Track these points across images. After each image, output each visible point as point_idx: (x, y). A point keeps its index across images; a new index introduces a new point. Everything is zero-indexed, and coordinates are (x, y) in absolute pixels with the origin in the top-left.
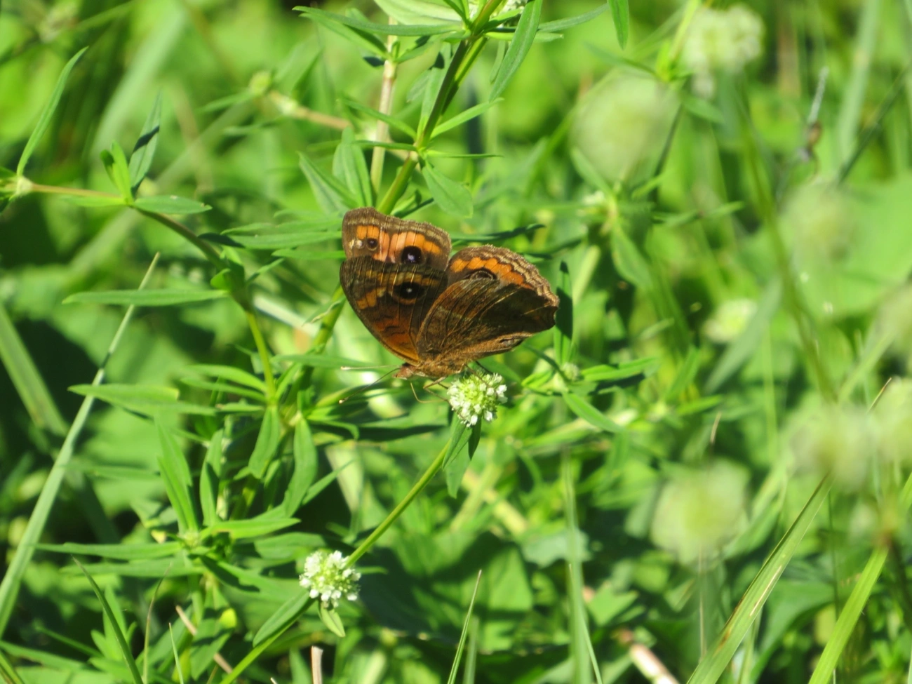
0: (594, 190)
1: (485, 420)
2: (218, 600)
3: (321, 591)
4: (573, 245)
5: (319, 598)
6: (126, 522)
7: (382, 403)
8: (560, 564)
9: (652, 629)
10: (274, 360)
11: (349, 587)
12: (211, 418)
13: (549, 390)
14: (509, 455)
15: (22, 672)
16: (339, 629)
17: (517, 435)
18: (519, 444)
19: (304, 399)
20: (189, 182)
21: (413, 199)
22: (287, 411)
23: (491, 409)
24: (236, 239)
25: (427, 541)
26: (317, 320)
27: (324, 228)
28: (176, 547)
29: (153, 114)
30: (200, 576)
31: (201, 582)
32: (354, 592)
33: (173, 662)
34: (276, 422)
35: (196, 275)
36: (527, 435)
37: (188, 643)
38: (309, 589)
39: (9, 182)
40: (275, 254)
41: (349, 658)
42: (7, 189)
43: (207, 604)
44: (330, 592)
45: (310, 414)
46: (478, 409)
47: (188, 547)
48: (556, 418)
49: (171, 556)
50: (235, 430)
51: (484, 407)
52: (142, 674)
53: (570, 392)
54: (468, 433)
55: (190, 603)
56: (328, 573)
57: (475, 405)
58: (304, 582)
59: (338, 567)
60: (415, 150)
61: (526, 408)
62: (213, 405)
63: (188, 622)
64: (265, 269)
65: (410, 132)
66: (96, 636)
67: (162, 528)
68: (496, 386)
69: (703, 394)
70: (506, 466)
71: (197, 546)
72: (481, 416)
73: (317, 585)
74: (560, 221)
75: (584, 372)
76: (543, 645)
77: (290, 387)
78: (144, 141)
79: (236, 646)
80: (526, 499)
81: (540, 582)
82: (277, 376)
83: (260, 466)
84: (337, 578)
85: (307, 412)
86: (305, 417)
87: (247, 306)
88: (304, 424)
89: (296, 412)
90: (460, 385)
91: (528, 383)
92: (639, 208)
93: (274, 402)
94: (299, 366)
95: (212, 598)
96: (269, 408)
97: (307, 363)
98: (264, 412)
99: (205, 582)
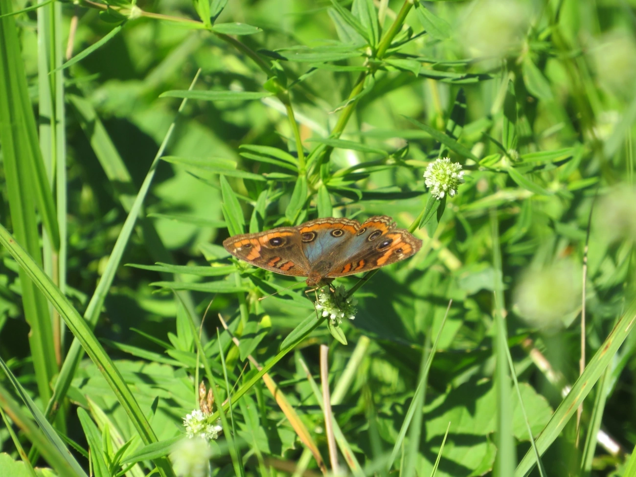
1: (450, 195)
2: (259, 309)
3: (330, 312)
5: (328, 318)
11: (350, 310)
12: (260, 182)
13: (498, 168)
16: (342, 338)
18: (456, 209)
19: (324, 171)
21: (407, 33)
22: (313, 180)
23: (454, 188)
31: (248, 297)
32: (353, 313)
34: (305, 185)
36: (462, 203)
38: (322, 311)
39: (126, 9)
42: (124, 13)
43: (250, 312)
45: (328, 182)
46: (445, 187)
47: (242, 269)
51: (449, 186)
54: (437, 204)
57: (443, 184)
58: (319, 306)
59: (343, 296)
62: (261, 174)
64: (303, 77)
66: (171, 336)
68: (458, 171)
69: (584, 176)
72: (447, 192)
73: (328, 308)
75: (521, 155)
77: (315, 162)
79: (271, 342)
80: (462, 248)
81: (469, 304)
82: (306, 154)
83: (293, 215)
84: (342, 303)
85: (326, 180)
86: (325, 184)
88: (324, 188)
89: (318, 181)
90: (433, 170)
91: (484, 163)
92: (542, 46)
93: (303, 172)
94: (323, 146)
95: (254, 308)
96: (300, 177)
97: (328, 144)
98: (296, 180)
99: (250, 298)
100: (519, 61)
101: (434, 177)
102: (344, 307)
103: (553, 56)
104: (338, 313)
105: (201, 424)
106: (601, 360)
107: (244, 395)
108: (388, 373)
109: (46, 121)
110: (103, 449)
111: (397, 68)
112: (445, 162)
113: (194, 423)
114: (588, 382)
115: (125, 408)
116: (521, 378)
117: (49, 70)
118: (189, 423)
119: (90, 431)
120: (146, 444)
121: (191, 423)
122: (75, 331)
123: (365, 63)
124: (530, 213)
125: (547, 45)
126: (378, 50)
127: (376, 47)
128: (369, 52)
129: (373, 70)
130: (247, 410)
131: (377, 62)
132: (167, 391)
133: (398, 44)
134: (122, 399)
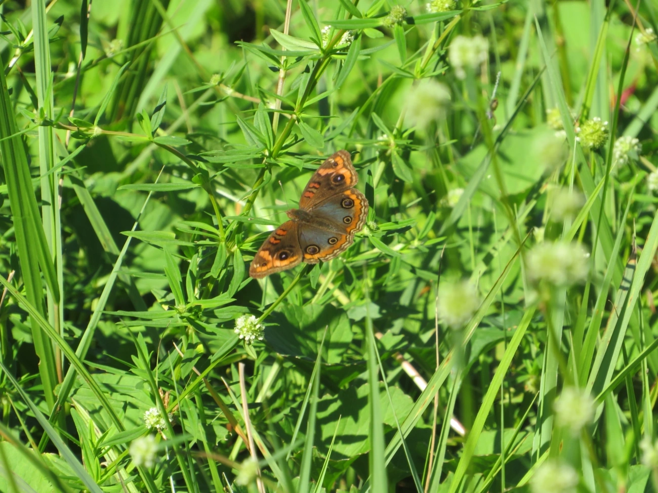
0: (383, 133)
2: (195, 340)
3: (245, 335)
4: (373, 160)
5: (244, 339)
6: (149, 299)
8: (363, 320)
9: (412, 353)
10: (224, 219)
11: (259, 333)
12: (192, 247)
13: (362, 235)
14: (340, 266)
15: (94, 376)
16: (254, 354)
17: (344, 256)
18: (345, 260)
19: (238, 238)
20: (182, 129)
21: (294, 138)
22: (230, 244)
24: (205, 158)
25: (299, 309)
26: (245, 199)
27: (249, 152)
28: (174, 313)
29: (163, 95)
30: (186, 327)
31: (187, 330)
32: (262, 336)
33: (171, 372)
34: (224, 249)
35: (185, 176)
36: (349, 257)
37: (180, 361)
38: (239, 334)
39: (90, 129)
40: (224, 165)
42: (89, 132)
43: (189, 342)
44: (249, 336)
45: (242, 246)
47: (180, 313)
48: (363, 249)
49: (172, 317)
50: (203, 254)
52: (155, 377)
53: (373, 236)
55: (180, 341)
56: (249, 326)
58: (236, 331)
59: (253, 323)
60: (295, 114)
62: (193, 241)
63: (179, 351)
64: (219, 173)
65: (292, 105)
66: (133, 357)
67: (166, 303)
69: (437, 235)
70: (338, 271)
71: (184, 312)
73: (243, 332)
74: (366, 149)
75: (379, 226)
76: (358, 361)
77: (231, 232)
78: (158, 109)
79: (203, 362)
80: (349, 288)
81: (356, 329)
82: (225, 227)
83: (216, 272)
84: (253, 329)
85: (239, 245)
86: (239, 248)
87: (210, 191)
88: (238, 250)
89: (234, 245)
92: (405, 142)
93: (223, 240)
94: (236, 222)
95: (192, 338)
96: (221, 243)
97: (239, 220)
98: (218, 245)
99: (188, 330)
100: (388, 153)
102: (255, 331)
103: (415, 150)
106: (444, 368)
107: (187, 400)
108: (298, 378)
109: (46, 203)
110: (89, 437)
111: (287, 164)
114: (435, 385)
115: (106, 410)
117: (48, 169)
119: (80, 424)
120: (120, 432)
123: (264, 161)
124: (398, 262)
125: (409, 141)
126: (273, 151)
127: (272, 150)
128: (267, 153)
129: (270, 167)
130: (190, 411)
131: (272, 160)
132: (132, 397)
133: (287, 146)
134: (104, 403)
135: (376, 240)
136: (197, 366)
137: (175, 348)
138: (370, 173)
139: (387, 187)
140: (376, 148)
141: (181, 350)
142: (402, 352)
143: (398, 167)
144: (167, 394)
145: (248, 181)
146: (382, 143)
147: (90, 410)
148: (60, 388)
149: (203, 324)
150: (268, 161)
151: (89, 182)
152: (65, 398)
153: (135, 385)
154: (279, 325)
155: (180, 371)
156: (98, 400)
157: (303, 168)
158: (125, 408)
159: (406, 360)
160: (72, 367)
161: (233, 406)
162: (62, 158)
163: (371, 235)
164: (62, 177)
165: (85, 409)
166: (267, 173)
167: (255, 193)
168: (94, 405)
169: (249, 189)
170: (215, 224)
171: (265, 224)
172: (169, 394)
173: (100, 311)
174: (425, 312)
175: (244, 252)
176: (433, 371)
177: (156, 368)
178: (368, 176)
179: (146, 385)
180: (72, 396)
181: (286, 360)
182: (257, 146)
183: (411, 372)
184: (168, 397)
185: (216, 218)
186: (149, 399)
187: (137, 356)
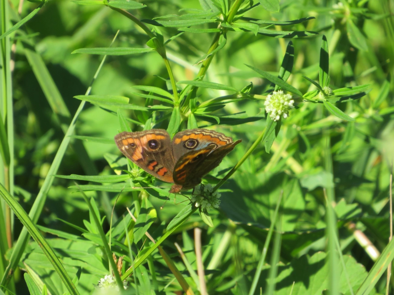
0: (337, 2)
1: (283, 118)
2: (148, 204)
4: (327, 29)
5: (200, 207)
6: (101, 164)
7: (231, 107)
8: (319, 189)
9: (364, 223)
10: (177, 84)
11: (215, 201)
12: (146, 112)
13: (316, 100)
14: (294, 134)
16: (210, 222)
17: (298, 124)
18: (299, 129)
19: (192, 103)
21: (249, 3)
22: (184, 109)
23: (286, 112)
24: (159, 22)
25: (252, 176)
26: (199, 64)
27: (204, 17)
28: (127, 177)
30: (139, 192)
31: (139, 195)
33: (125, 236)
34: (178, 114)
36: (303, 124)
37: (132, 226)
38: (195, 203)
40: (179, 29)
41: (212, 235)
43: (142, 207)
45: (196, 111)
46: (280, 112)
47: (133, 177)
48: (317, 116)
49: (123, 182)
50: (157, 119)
51: (283, 111)
52: (109, 242)
53: (327, 101)
54: (275, 125)
55: (133, 206)
57: (278, 110)
59: (209, 191)
61: (303, 111)
62: (146, 106)
63: (133, 216)
64: (173, 38)
66: (85, 222)
67: (119, 168)
68: (289, 100)
69: (391, 105)
70: (293, 139)
71: (138, 176)
72: (281, 116)
74: (321, 17)
75: (334, 91)
76: (310, 230)
77: (185, 97)
80: (302, 156)
81: (308, 198)
82: (179, 92)
85: (194, 110)
86: (193, 113)
87: (164, 56)
88: (192, 115)
89: (188, 110)
90: (271, 100)
91: (306, 96)
92: (360, 11)
93: (177, 105)
94: (190, 86)
95: (145, 203)
96: (175, 108)
97: (194, 85)
98: (172, 110)
99: (141, 195)
100: (344, 21)
101: (272, 105)
102: (211, 199)
103: (369, 18)
104: (207, 204)
105: (111, 285)
107: (140, 266)
108: (250, 247)
111: (242, 29)
112: (279, 94)
113: (106, 285)
115: (59, 274)
116: (344, 252)
118: (103, 284)
119: (33, 289)
121: (105, 285)
122: (21, 218)
123: (219, 26)
124: (352, 131)
125: (365, 10)
126: (228, 16)
127: (227, 14)
128: (222, 18)
129: (225, 31)
130: (142, 276)
131: (227, 25)
132: (84, 262)
133: (242, 11)
134: (57, 267)
135: (331, 106)
136: (149, 231)
137: (128, 212)
138: (324, 38)
139: (341, 55)
140: (332, 16)
141: (133, 214)
142: (355, 220)
143: (353, 36)
144: (120, 260)
145: (202, 47)
146: (337, 12)
147: (41, 275)
148: (12, 253)
149: (157, 189)
150: (223, 26)
151: (40, 47)
152: (16, 263)
153: (87, 250)
154: (232, 191)
155: (133, 236)
156: (51, 264)
157: (258, 33)
158: (78, 275)
159: (359, 229)
160: (24, 230)
161: (187, 273)
162: (14, 23)
163: (326, 100)
164: (15, 42)
165: (36, 273)
166: (222, 37)
167: (210, 57)
168: (44, 269)
169: (202, 55)
170: (169, 88)
171: (220, 89)
172: (122, 260)
173: (53, 175)
174: (377, 182)
175: (199, 118)
176: (386, 242)
177: (110, 232)
178: (323, 41)
179: (98, 250)
180: (24, 260)
181: (238, 227)
182: (212, 11)
183: (363, 241)
184: (122, 263)
185: (170, 83)
186: (101, 264)
187: (89, 220)
